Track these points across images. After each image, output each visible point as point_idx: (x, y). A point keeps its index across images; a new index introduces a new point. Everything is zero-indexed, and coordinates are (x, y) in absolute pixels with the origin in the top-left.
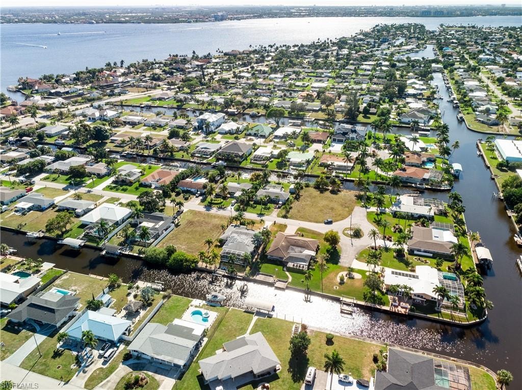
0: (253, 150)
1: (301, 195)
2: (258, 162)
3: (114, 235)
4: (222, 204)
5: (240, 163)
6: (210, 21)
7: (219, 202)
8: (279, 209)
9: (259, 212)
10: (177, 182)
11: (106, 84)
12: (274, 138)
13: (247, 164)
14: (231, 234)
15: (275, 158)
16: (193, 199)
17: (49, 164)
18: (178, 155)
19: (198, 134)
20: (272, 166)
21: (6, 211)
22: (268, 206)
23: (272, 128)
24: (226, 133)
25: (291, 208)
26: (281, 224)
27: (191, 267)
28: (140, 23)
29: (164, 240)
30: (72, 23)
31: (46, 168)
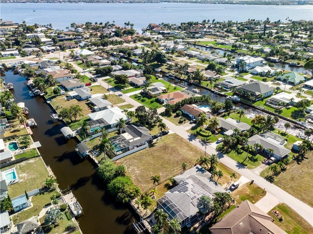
0: (274, 94)
1: (306, 156)
2: (272, 106)
3: (99, 136)
4: (208, 138)
5: (254, 102)
6: (294, 4)
7: (207, 134)
8: (268, 166)
9: (241, 161)
10: (182, 105)
11: (194, 31)
12: (303, 87)
13: (260, 105)
14: (188, 178)
15: (294, 106)
16: (186, 124)
17: (115, 71)
18: (204, 84)
19: (233, 71)
20: (287, 113)
21: (63, 94)
22: (256, 158)
23: (305, 78)
24: (257, 74)
25: (284, 170)
26: (259, 188)
27: (124, 201)
28: (244, 4)
29: (128, 157)
30: (205, 3)
31: (111, 73)
